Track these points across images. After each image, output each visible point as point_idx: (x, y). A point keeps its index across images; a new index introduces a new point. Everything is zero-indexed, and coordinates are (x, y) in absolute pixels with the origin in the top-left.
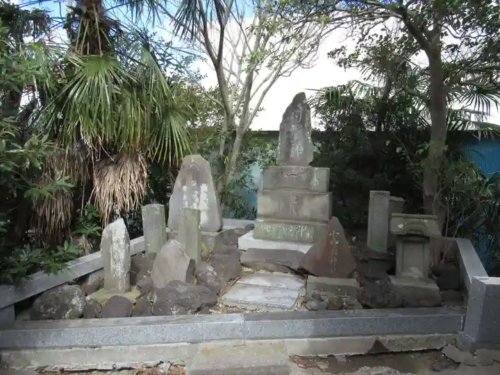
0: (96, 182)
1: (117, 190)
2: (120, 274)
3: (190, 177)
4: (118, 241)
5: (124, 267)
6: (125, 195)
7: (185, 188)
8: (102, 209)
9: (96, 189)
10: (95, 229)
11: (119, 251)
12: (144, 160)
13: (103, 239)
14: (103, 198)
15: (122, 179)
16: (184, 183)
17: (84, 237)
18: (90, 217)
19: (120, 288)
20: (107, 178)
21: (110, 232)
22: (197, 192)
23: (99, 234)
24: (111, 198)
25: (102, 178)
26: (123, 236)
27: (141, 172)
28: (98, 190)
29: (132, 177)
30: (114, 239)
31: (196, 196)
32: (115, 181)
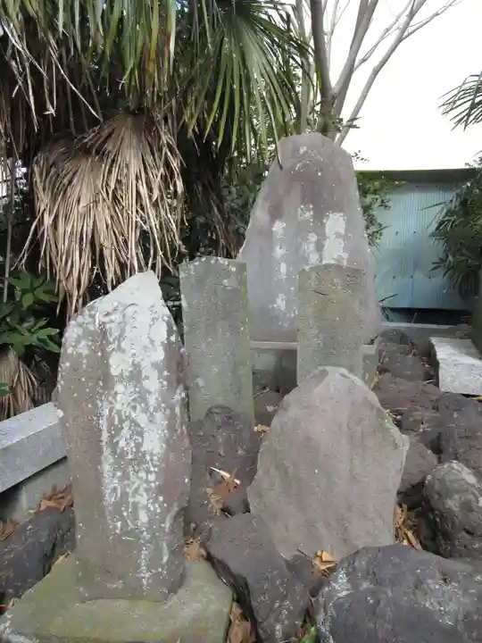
0: (43, 201)
1: (101, 226)
2: (143, 517)
3: (296, 195)
4: (136, 376)
5: (161, 490)
6: (126, 242)
7: (279, 227)
8: (60, 276)
9: (41, 222)
10: (43, 334)
11: (142, 419)
12: (174, 143)
13: (65, 365)
14: (63, 247)
15: (115, 197)
16: (276, 213)
17: (12, 356)
18: (28, 301)
19: (146, 576)
20: (73, 193)
21: (101, 337)
22: (313, 238)
23: (53, 347)
24: (87, 249)
25: (59, 191)
26: (160, 355)
27: (168, 179)
28: (48, 220)
29: (144, 191)
30: (118, 364)
31: (312, 247)
32: (96, 202)
